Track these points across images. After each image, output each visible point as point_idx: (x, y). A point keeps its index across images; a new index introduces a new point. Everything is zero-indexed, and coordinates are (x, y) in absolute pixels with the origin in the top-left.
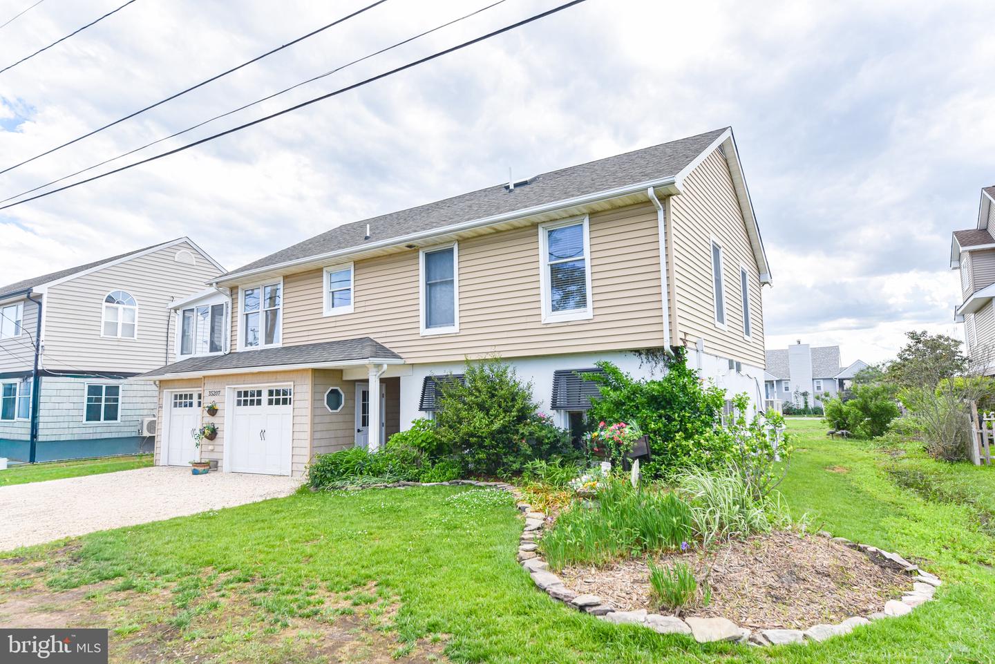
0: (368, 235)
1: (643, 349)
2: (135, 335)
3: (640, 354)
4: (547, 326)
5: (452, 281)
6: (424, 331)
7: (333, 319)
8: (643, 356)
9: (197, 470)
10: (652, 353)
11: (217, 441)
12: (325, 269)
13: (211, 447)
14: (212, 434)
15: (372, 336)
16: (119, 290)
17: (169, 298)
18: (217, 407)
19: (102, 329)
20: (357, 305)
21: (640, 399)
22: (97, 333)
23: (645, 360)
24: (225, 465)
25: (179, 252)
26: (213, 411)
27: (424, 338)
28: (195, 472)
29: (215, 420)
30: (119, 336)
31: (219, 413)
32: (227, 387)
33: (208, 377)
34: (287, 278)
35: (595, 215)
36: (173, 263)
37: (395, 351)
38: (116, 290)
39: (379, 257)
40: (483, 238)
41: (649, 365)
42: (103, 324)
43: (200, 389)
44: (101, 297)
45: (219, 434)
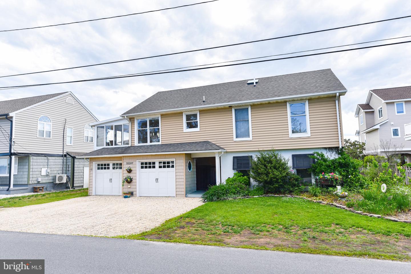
0: (204, 100)
1: (327, 147)
2: (51, 137)
3: (326, 149)
4: (291, 138)
5: (248, 120)
6: (235, 139)
8: (327, 150)
9: (127, 196)
10: (330, 149)
11: (132, 184)
12: (184, 113)
13: (129, 186)
14: (129, 181)
15: (210, 141)
16: (45, 115)
17: (64, 119)
18: (132, 169)
19: (38, 132)
20: (201, 128)
21: (336, 164)
22: (36, 135)
23: (328, 151)
24: (137, 193)
25: (67, 99)
26: (130, 171)
27: (235, 142)
28: (125, 197)
29: (131, 175)
30: (45, 137)
31: (132, 172)
32: (137, 160)
33: (125, 156)
34: (162, 115)
35: (311, 100)
36: (65, 103)
37: (222, 146)
38: (43, 115)
39: (212, 109)
40: (262, 105)
41: (330, 153)
42: (38, 131)
43: (121, 161)
44: (37, 119)
45: (134, 181)
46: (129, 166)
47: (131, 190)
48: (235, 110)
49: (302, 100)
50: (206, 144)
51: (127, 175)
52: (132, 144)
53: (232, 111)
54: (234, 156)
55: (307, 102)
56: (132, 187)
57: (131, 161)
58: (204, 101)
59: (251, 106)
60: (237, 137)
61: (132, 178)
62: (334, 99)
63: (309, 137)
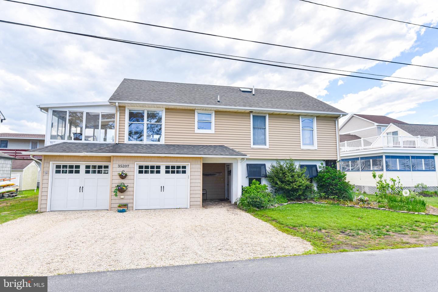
6: (252, 146)
7: (202, 135)
12: (196, 111)
13: (122, 197)
27: (253, 149)
29: (125, 181)
46: (122, 169)
47: (124, 202)
48: (253, 116)
49: (312, 116)
50: (223, 149)
51: (119, 181)
52: (120, 140)
53: (250, 116)
54: (248, 163)
55: (315, 119)
56: (127, 197)
57: (125, 163)
58: (219, 102)
59: (269, 114)
60: (254, 144)
61: (128, 186)
62: (334, 119)
63: (316, 150)
